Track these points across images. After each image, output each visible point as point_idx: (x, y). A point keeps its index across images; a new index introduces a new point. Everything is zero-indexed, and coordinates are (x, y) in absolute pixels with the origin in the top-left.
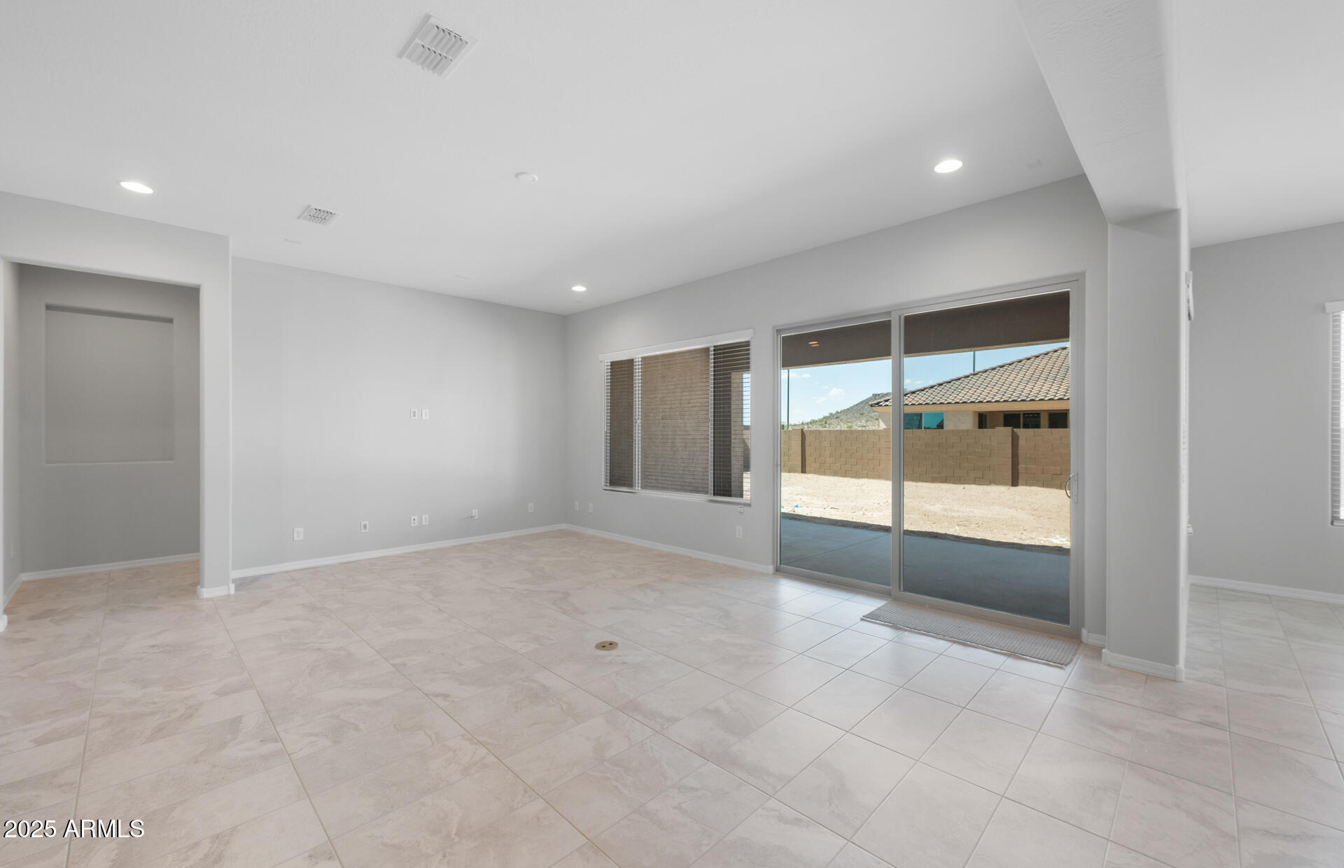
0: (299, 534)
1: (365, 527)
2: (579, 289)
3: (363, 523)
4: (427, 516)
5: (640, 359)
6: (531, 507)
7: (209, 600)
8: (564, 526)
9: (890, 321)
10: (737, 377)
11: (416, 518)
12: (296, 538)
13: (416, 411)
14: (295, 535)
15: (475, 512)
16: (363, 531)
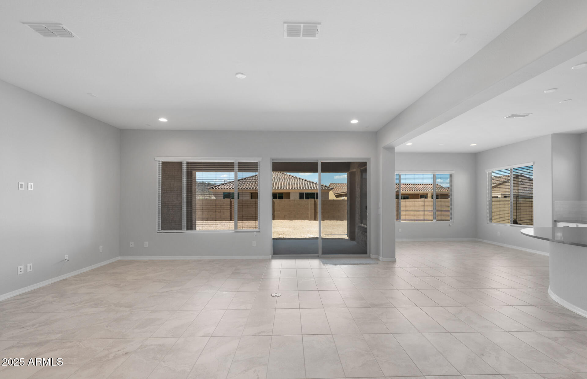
4: (31, 264)
5: (186, 163)
8: (119, 258)
9: (317, 163)
10: (194, 173)
11: (22, 267)
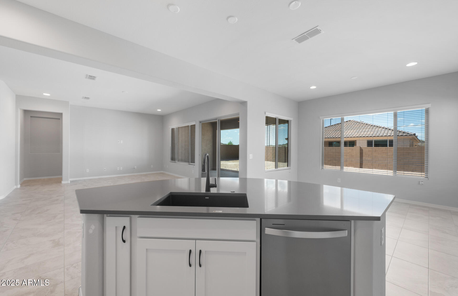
0: (88, 171)
1: (105, 169)
2: (159, 110)
3: (104, 169)
4: (122, 168)
5: (176, 128)
6: (152, 166)
7: (63, 184)
8: (162, 172)
11: (119, 168)
12: (87, 172)
13: (119, 141)
14: (87, 171)
15: (136, 167)
16: (104, 171)
